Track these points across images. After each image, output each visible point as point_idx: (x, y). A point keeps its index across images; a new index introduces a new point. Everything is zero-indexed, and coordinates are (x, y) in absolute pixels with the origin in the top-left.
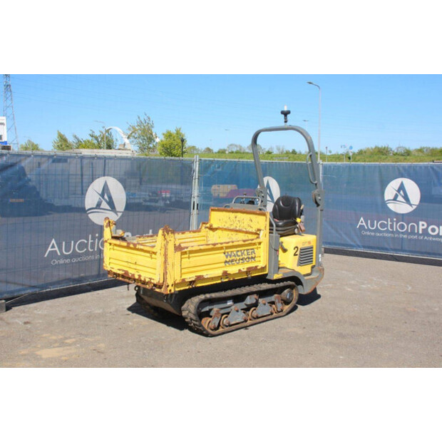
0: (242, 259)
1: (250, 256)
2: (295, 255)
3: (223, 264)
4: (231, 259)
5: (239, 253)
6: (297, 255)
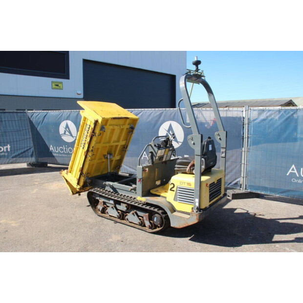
2: (171, 190)
6: (174, 191)
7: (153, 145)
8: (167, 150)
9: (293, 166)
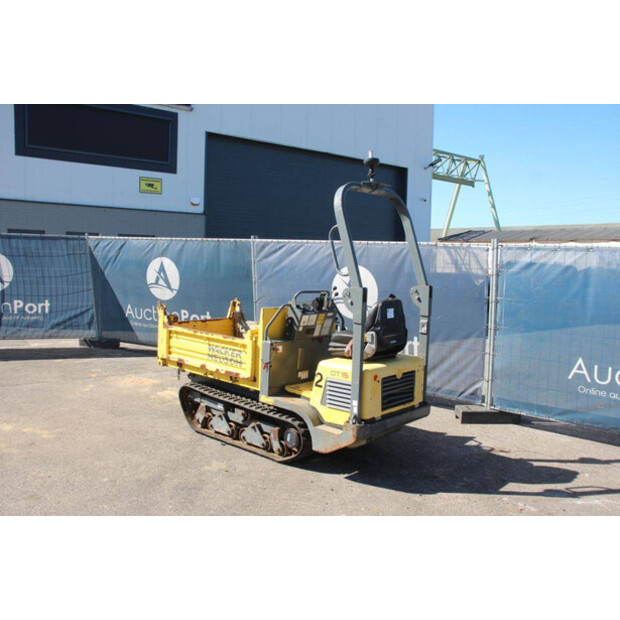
1: (235, 359)
2: (317, 385)
4: (213, 353)
5: (223, 351)
6: (321, 386)
7: (294, 306)
8: (322, 315)
9: (580, 361)
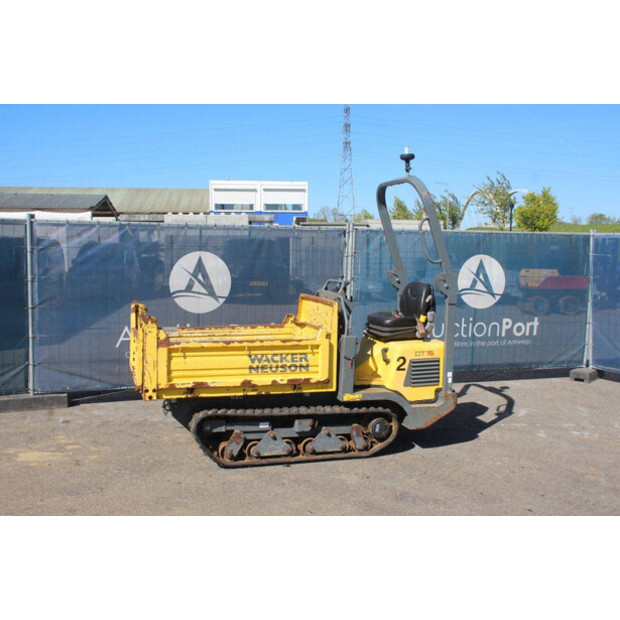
0: (282, 367)
1: (298, 364)
2: (399, 369)
3: (247, 371)
4: (260, 365)
5: (277, 358)
6: (404, 370)
